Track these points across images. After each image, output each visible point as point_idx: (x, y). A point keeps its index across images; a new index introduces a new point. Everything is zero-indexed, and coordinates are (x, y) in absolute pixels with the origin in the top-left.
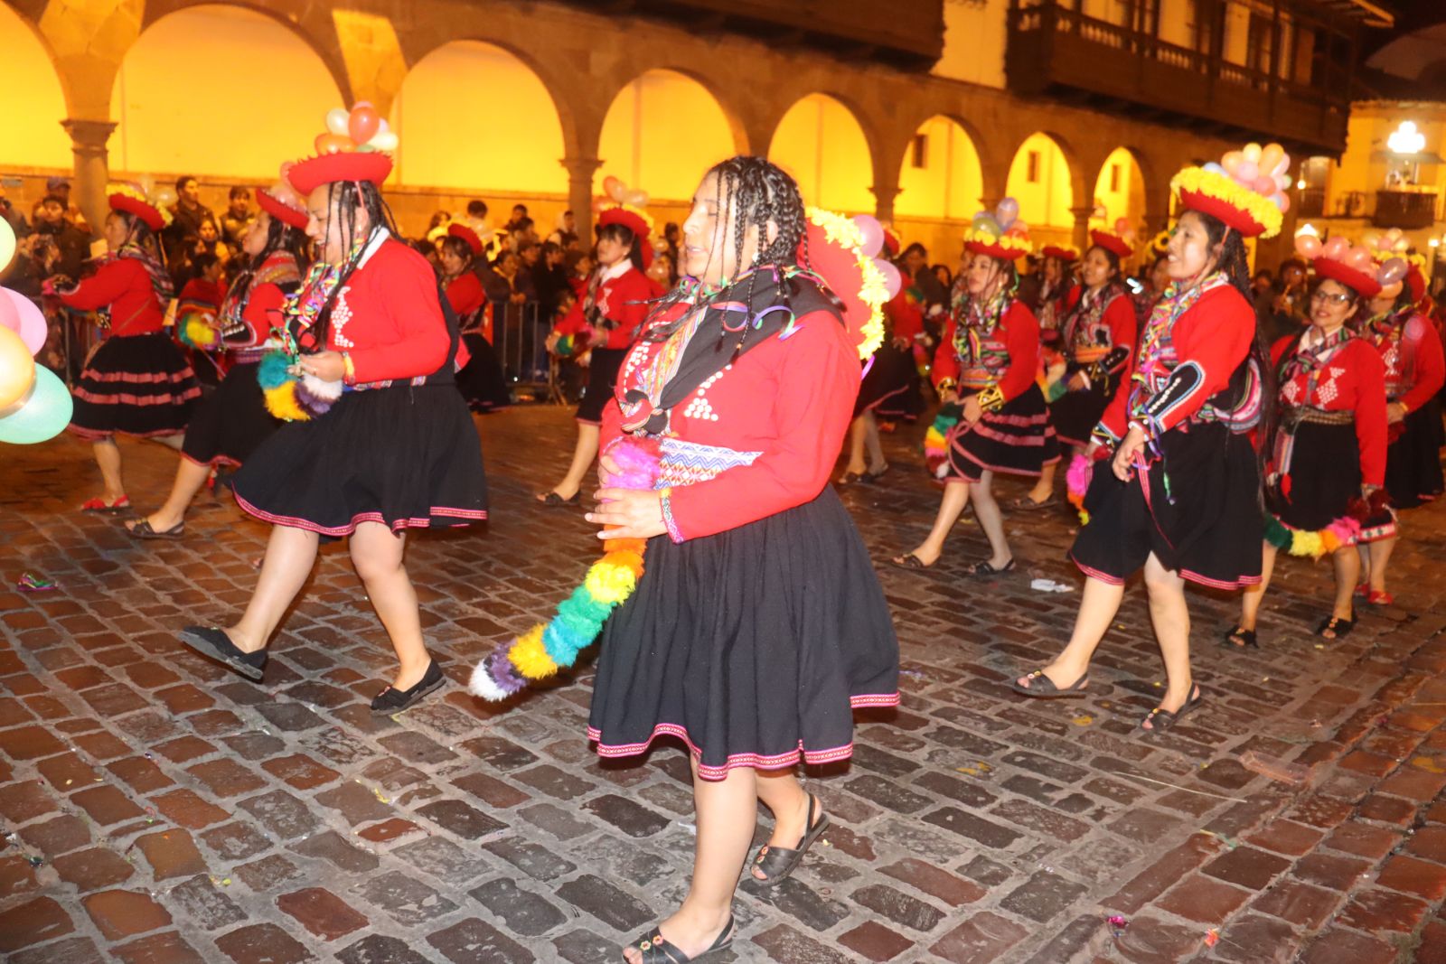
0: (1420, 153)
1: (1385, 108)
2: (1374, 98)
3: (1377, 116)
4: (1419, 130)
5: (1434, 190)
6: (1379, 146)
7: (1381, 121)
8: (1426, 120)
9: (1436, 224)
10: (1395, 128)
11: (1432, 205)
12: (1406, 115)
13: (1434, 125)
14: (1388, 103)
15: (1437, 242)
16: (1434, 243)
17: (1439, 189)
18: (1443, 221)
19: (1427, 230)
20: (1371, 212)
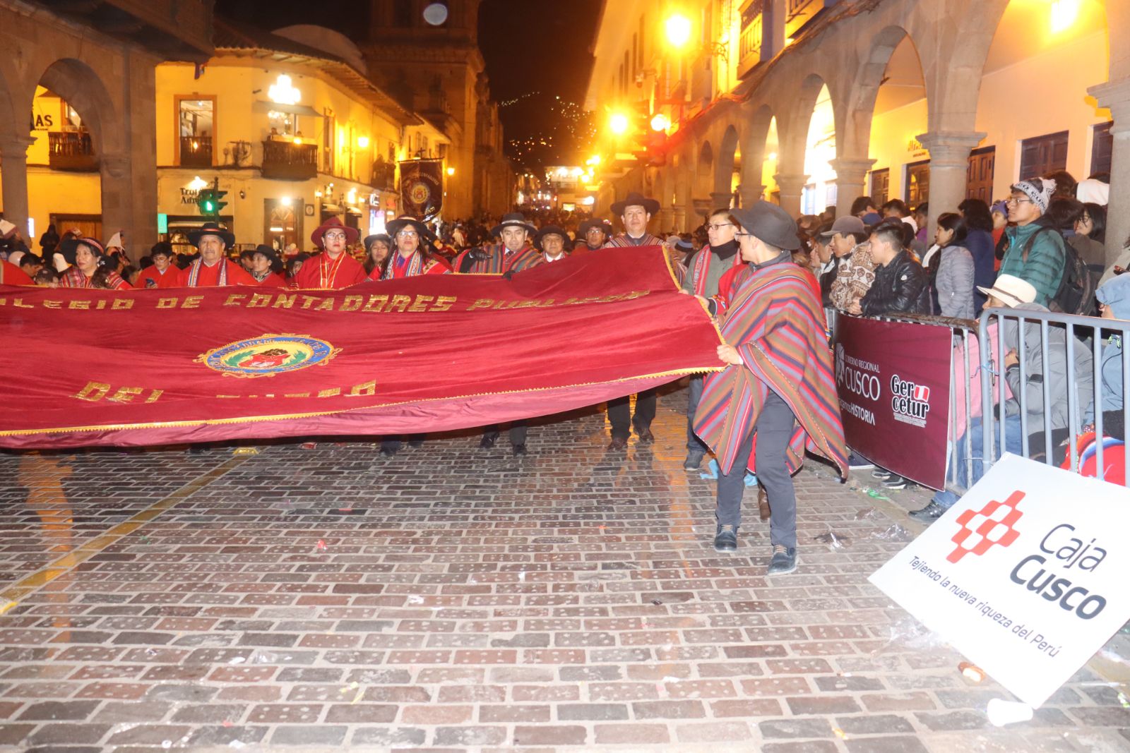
0: (297, 105)
1: (262, 57)
2: (251, 47)
3: (254, 66)
4: (295, 84)
5: (312, 142)
6: (259, 96)
7: (260, 71)
8: (301, 73)
9: (319, 175)
10: (274, 80)
11: (314, 157)
12: (282, 67)
13: (311, 79)
14: (264, 51)
15: (319, 193)
16: (318, 194)
17: (318, 141)
18: (324, 173)
19: (312, 181)
20: (259, 163)
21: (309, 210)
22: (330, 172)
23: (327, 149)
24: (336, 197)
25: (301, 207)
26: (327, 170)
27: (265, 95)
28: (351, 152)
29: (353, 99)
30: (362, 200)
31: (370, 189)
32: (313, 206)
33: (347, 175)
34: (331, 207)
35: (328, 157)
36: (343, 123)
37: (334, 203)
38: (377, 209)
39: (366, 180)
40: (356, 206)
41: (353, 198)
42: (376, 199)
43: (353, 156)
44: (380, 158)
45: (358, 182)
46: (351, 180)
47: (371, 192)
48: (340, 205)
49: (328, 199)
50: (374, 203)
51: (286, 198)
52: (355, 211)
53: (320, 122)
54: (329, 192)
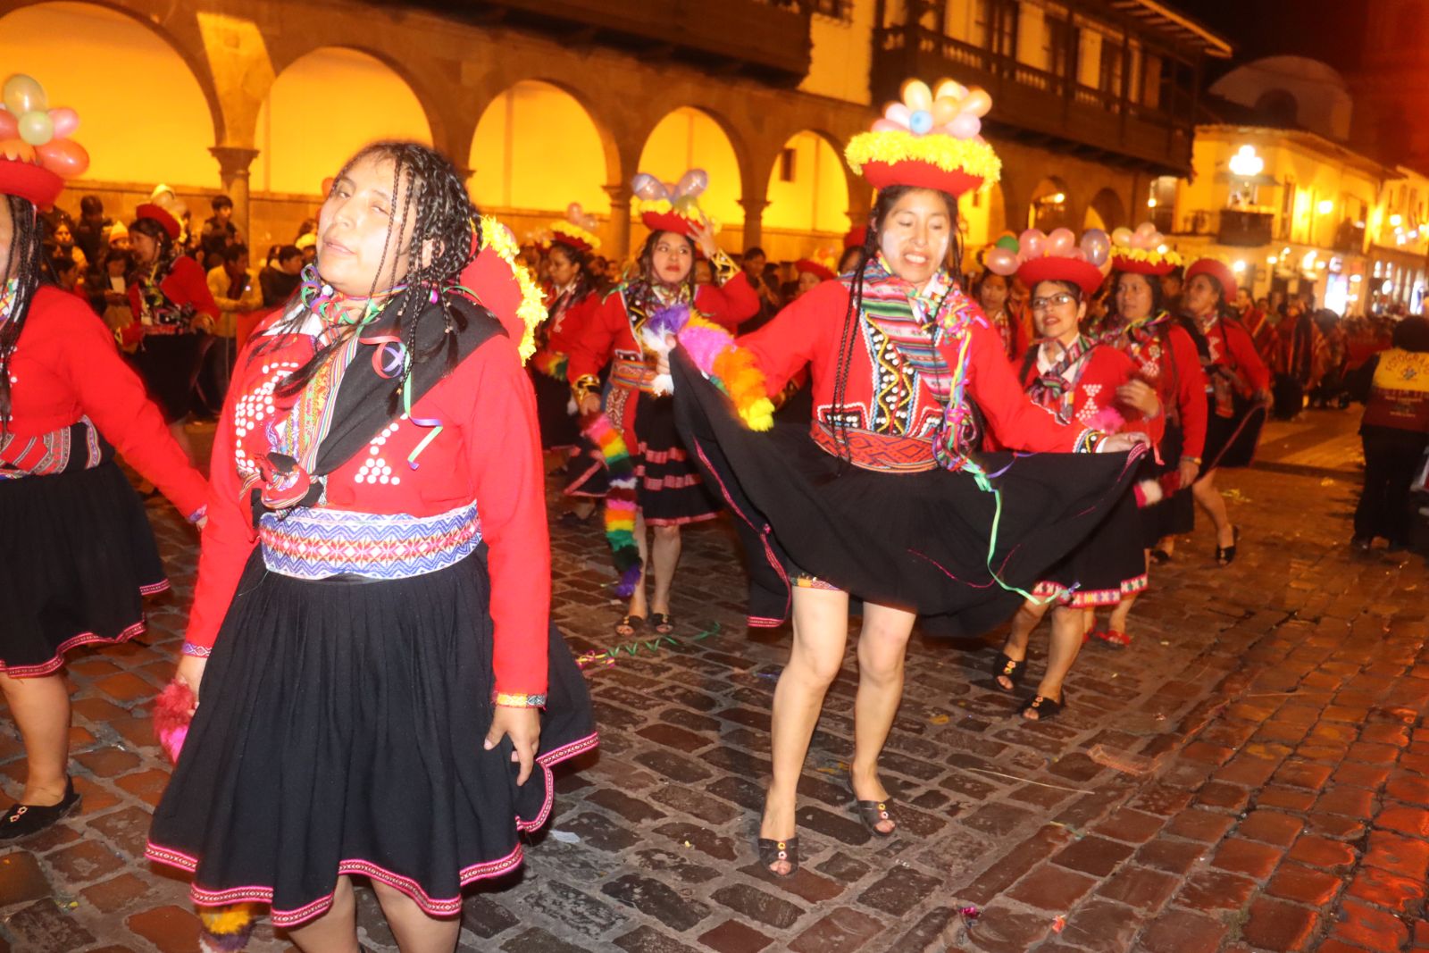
0: (1258, 175)
1: (1226, 132)
2: (1217, 123)
3: (1219, 140)
4: (1258, 154)
5: (1272, 210)
6: (1222, 168)
7: (1223, 145)
8: (1264, 145)
9: (1274, 243)
10: (1236, 152)
11: (1270, 223)
12: (1247, 140)
13: (1275, 149)
14: (1229, 127)
15: (1275, 259)
16: (1272, 260)
17: (1275, 210)
18: (1280, 240)
19: (1265, 248)
20: (1216, 230)
21: (1260, 276)
22: (1286, 238)
23: (1285, 215)
24: (1291, 263)
25: (1253, 272)
26: (1283, 235)
27: (1227, 166)
28: (1312, 216)
29: (1321, 161)
30: (1321, 265)
31: (1331, 253)
32: (1264, 272)
33: (1305, 239)
34: (1284, 273)
35: (1286, 223)
36: (1305, 186)
37: (1288, 268)
38: (1338, 274)
39: (1328, 242)
40: (1314, 270)
41: (1311, 264)
42: (1337, 263)
43: (1315, 220)
44: (1348, 220)
45: (1318, 246)
46: (1310, 245)
47: (1331, 256)
48: (1295, 271)
49: (1282, 265)
50: (1334, 266)
51: (1237, 264)
52: (1311, 276)
53: (1279, 192)
54: (1283, 258)
